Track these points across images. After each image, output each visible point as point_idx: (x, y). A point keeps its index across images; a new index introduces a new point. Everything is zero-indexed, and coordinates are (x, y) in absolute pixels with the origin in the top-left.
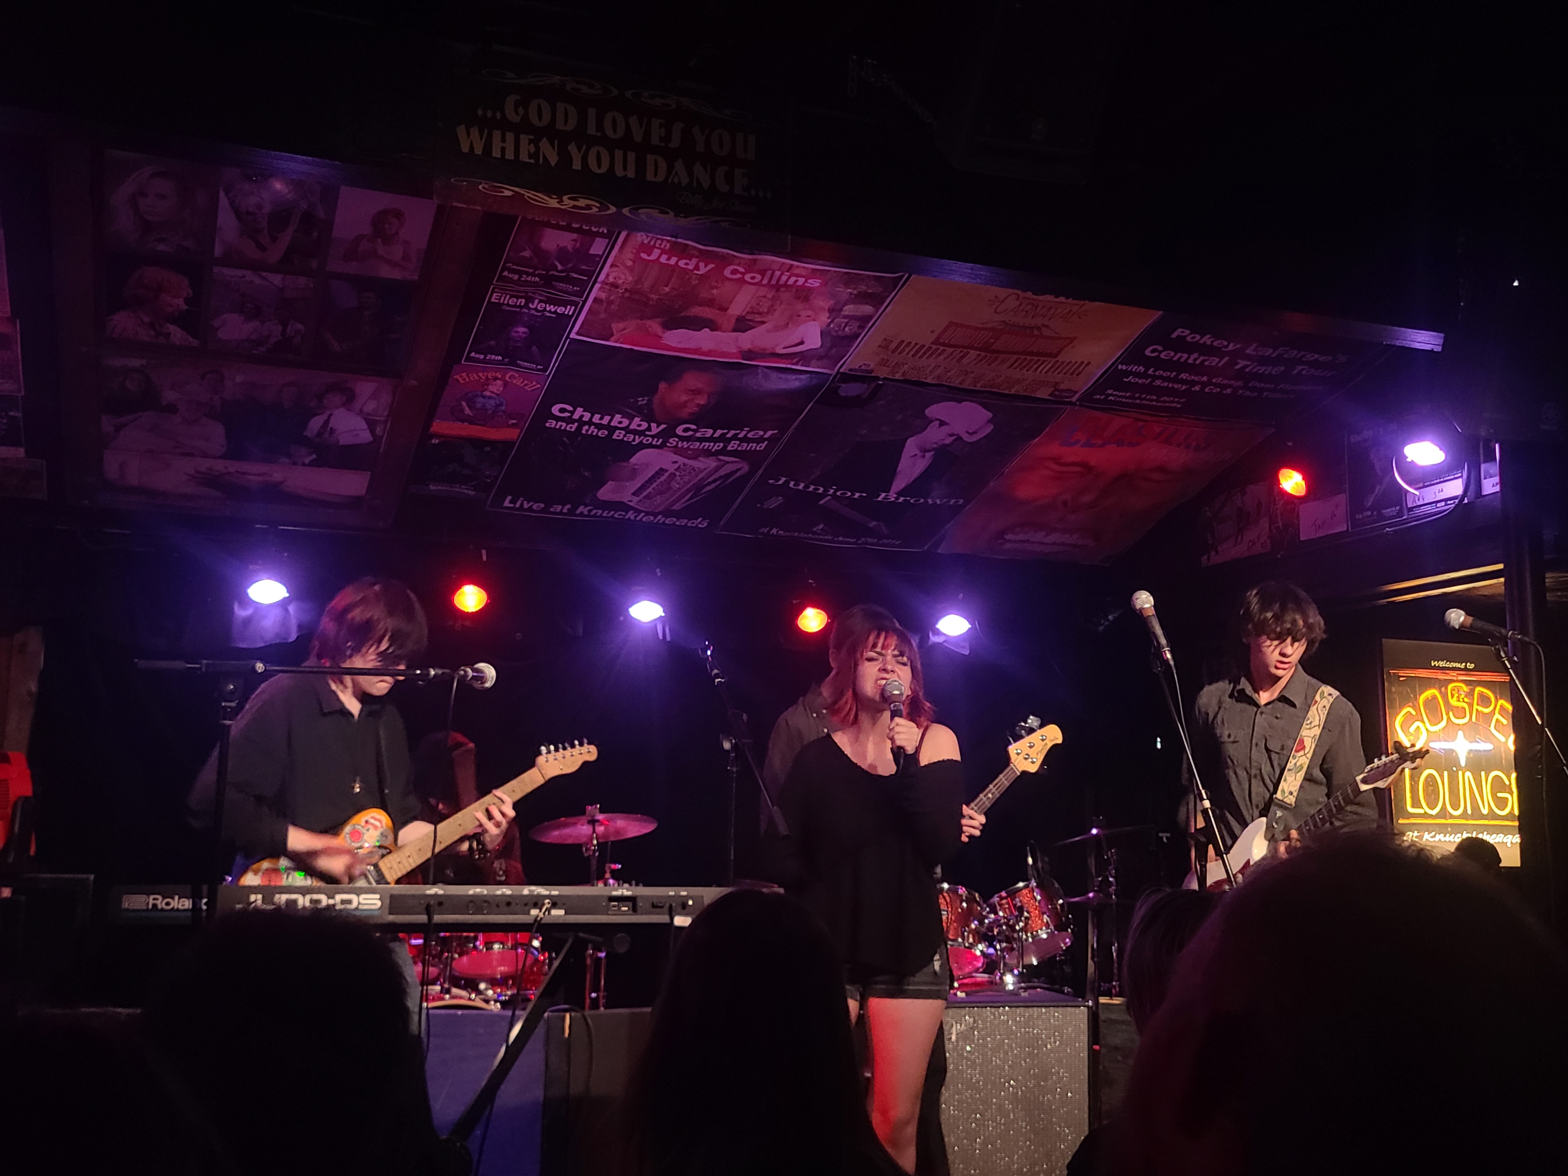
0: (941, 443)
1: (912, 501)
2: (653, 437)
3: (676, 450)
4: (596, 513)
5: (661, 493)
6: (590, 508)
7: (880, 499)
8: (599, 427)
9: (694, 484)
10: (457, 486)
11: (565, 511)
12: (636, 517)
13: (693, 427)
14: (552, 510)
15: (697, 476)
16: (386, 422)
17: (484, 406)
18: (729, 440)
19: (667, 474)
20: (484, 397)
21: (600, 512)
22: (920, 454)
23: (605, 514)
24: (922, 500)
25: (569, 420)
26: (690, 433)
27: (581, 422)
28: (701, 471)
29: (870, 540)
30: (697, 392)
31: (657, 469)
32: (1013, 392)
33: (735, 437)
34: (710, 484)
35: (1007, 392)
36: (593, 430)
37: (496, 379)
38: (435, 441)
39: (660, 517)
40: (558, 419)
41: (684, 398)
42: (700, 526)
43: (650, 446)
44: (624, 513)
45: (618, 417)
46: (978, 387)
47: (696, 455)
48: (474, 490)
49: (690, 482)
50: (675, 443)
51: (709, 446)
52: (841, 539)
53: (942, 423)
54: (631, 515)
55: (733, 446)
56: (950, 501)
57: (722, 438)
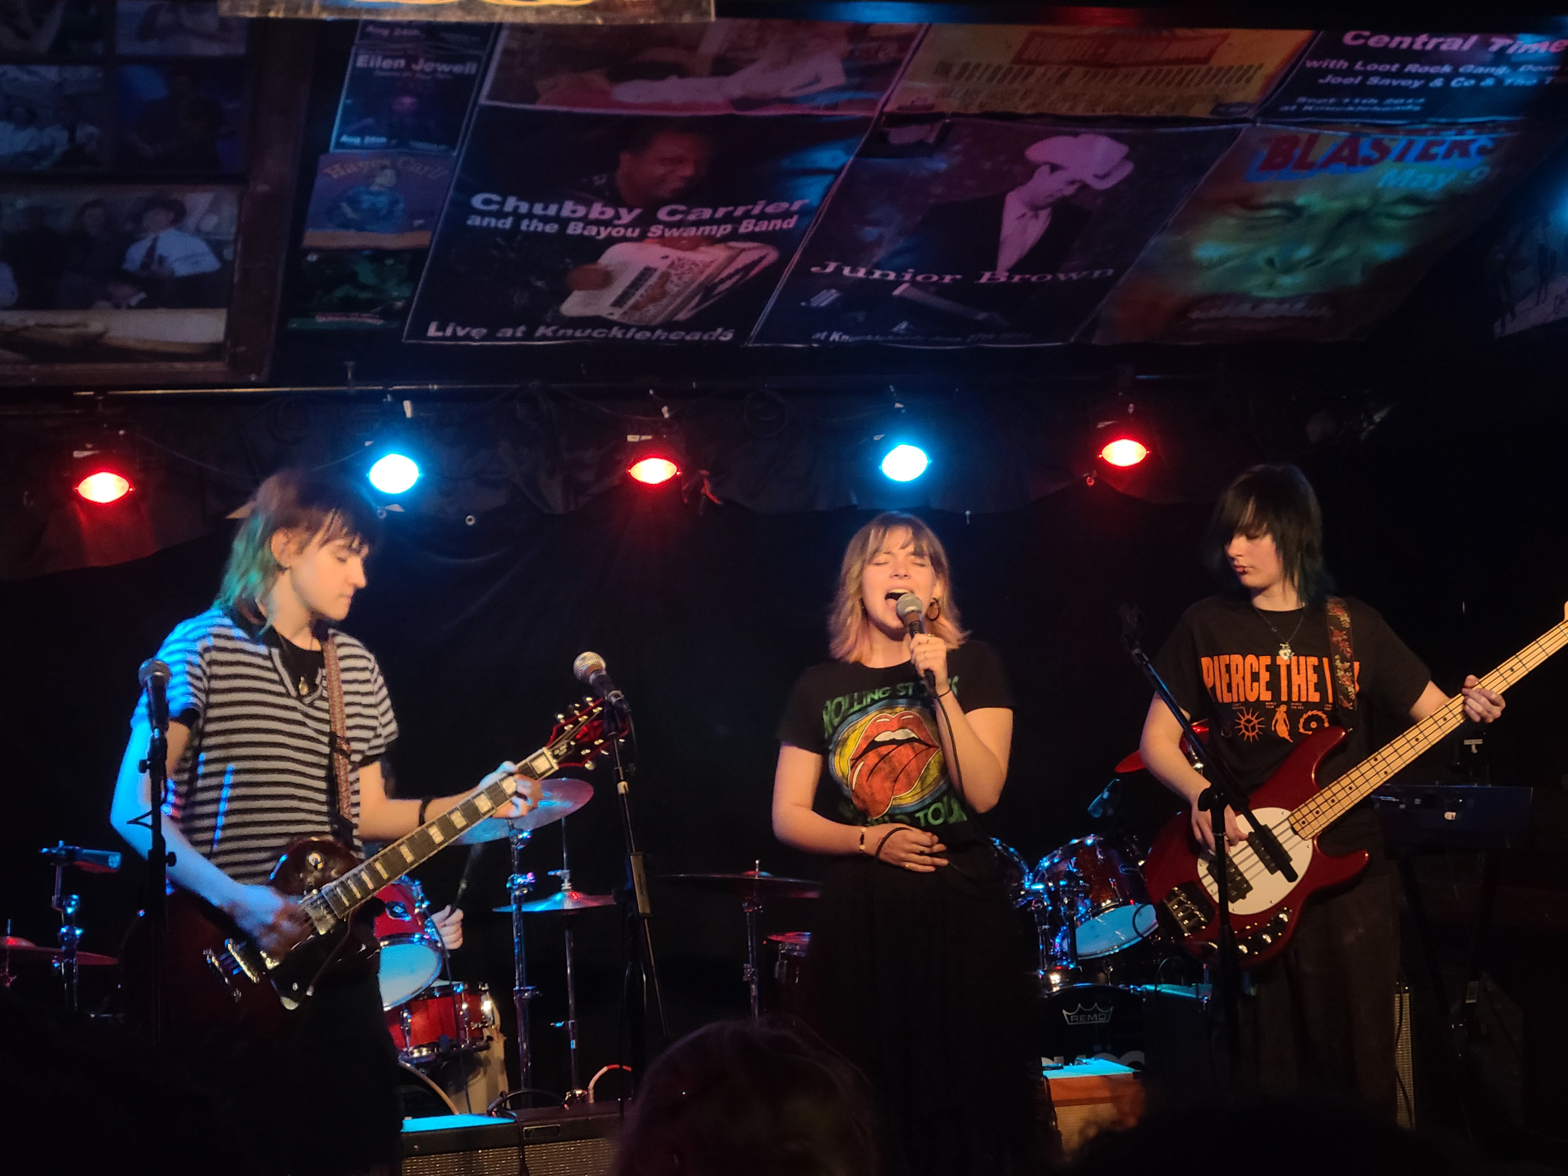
0: (1059, 195)
1: (1034, 279)
2: (626, 227)
3: (662, 240)
4: (565, 334)
5: (653, 299)
6: (554, 328)
7: (984, 280)
8: (545, 220)
9: (700, 285)
10: (357, 314)
11: (519, 334)
12: (625, 334)
13: (682, 208)
14: (499, 335)
16: (236, 240)
17: (373, 204)
18: (739, 221)
19: (657, 275)
20: (371, 193)
21: (570, 332)
22: (1030, 214)
23: (578, 334)
24: (1049, 277)
25: (500, 214)
26: (678, 217)
27: (518, 217)
29: (984, 336)
30: (679, 161)
31: (640, 268)
32: (1153, 113)
33: (747, 215)
34: (723, 281)
35: (1144, 114)
37: (383, 168)
38: (313, 258)
39: (658, 332)
40: (483, 214)
41: (660, 170)
42: (722, 338)
43: (624, 239)
44: (605, 331)
45: (568, 206)
46: (1099, 112)
48: (381, 318)
49: (693, 282)
50: (659, 233)
51: (711, 230)
52: (938, 338)
53: (1054, 168)
54: (616, 332)
55: (746, 227)
56: (1092, 274)
57: (728, 218)
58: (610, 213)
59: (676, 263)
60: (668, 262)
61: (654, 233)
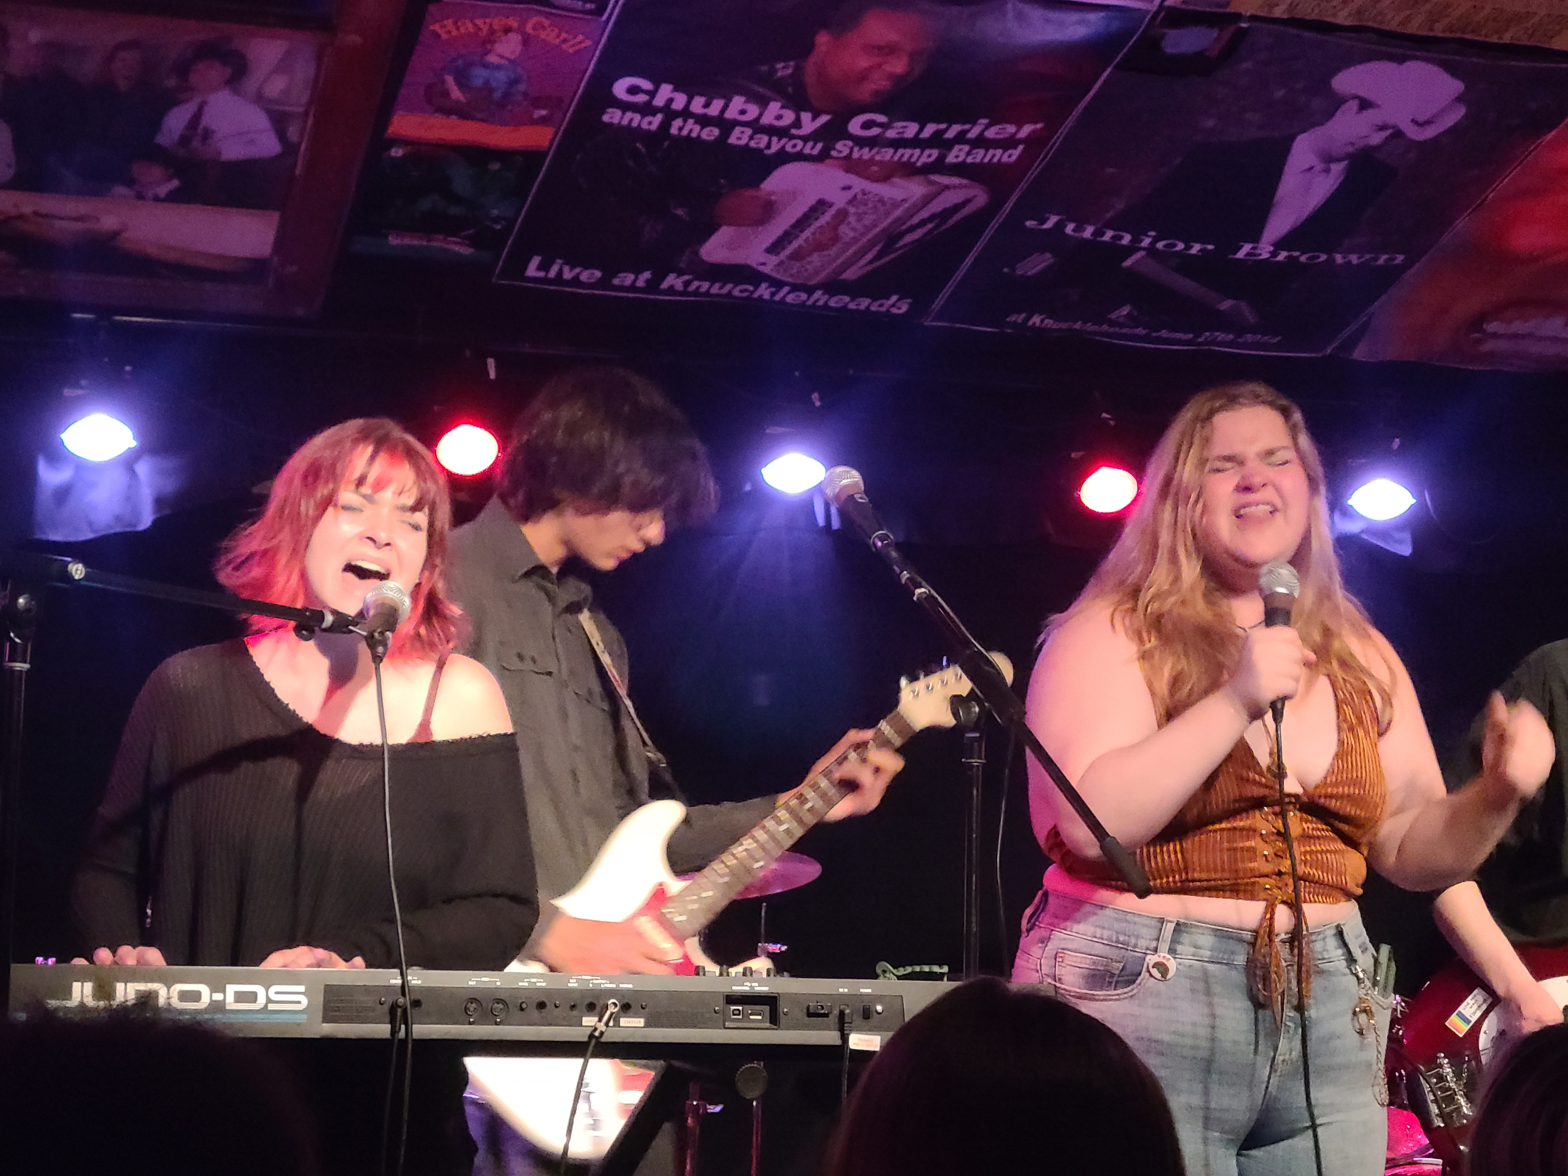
0: (1361, 144)
1: (1303, 259)
2: (805, 139)
3: (850, 165)
4: (698, 288)
5: (820, 247)
6: (686, 277)
7: (1240, 255)
8: (704, 121)
9: (884, 230)
10: (441, 237)
11: (640, 283)
12: (773, 294)
13: (882, 118)
14: (616, 281)
15: (888, 214)
16: (306, 114)
17: (487, 83)
18: (948, 145)
19: (832, 211)
20: (486, 66)
21: (705, 286)
22: (1320, 166)
23: (715, 290)
24: (1323, 257)
25: (647, 109)
26: (875, 131)
27: (669, 114)
28: (896, 205)
29: (1220, 336)
30: (890, 50)
31: (812, 201)
32: (1507, 38)
33: (960, 138)
34: (912, 229)
35: (1494, 39)
36: (692, 128)
37: (507, 30)
38: (397, 152)
39: (818, 294)
40: (625, 107)
41: (863, 63)
42: (894, 310)
43: (800, 157)
44: (751, 288)
46: (1438, 31)
47: (887, 172)
48: (470, 246)
49: (875, 226)
50: (846, 152)
51: (911, 156)
52: (1164, 333)
53: (1365, 105)
54: (764, 291)
55: (957, 155)
56: (1376, 259)
57: (937, 141)
58: (789, 117)
59: (859, 197)
60: (849, 194)
61: (840, 152)
